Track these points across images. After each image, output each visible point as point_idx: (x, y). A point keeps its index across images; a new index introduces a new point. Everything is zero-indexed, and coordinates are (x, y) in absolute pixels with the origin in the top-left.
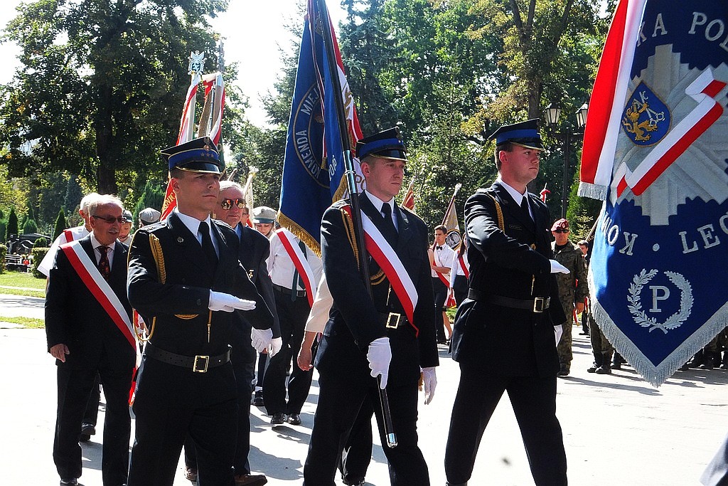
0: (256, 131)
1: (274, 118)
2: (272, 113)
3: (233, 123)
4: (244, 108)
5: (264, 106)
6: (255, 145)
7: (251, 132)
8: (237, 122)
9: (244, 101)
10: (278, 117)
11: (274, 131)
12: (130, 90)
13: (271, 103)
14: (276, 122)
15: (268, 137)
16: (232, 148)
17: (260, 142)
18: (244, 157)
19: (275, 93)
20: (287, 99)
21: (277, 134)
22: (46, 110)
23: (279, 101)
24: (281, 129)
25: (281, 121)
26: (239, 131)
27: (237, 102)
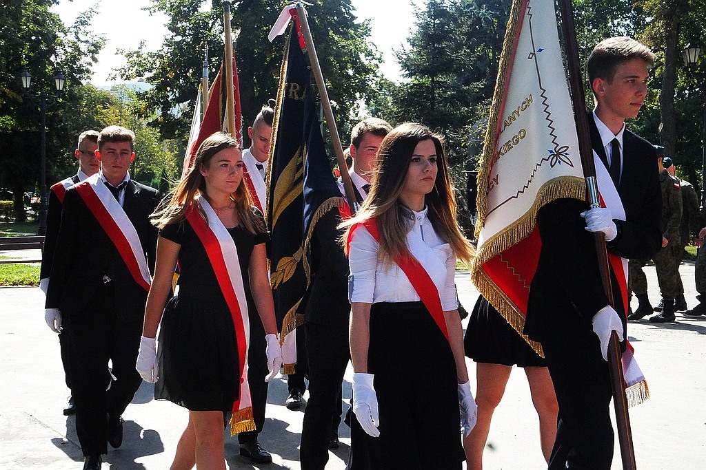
0: (391, 84)
1: (407, 72)
2: (405, 66)
3: (367, 79)
4: (378, 63)
5: (398, 60)
6: (390, 99)
7: (385, 85)
8: (371, 77)
9: (378, 56)
10: (412, 70)
11: (407, 84)
12: (271, 52)
13: (404, 57)
14: (410, 75)
15: (403, 90)
16: (367, 103)
17: (394, 95)
18: (380, 110)
19: (408, 47)
20: (420, 52)
21: (412, 87)
22: (193, 75)
23: (412, 55)
24: (415, 82)
25: (414, 74)
26: (373, 86)
27: (370, 57)
